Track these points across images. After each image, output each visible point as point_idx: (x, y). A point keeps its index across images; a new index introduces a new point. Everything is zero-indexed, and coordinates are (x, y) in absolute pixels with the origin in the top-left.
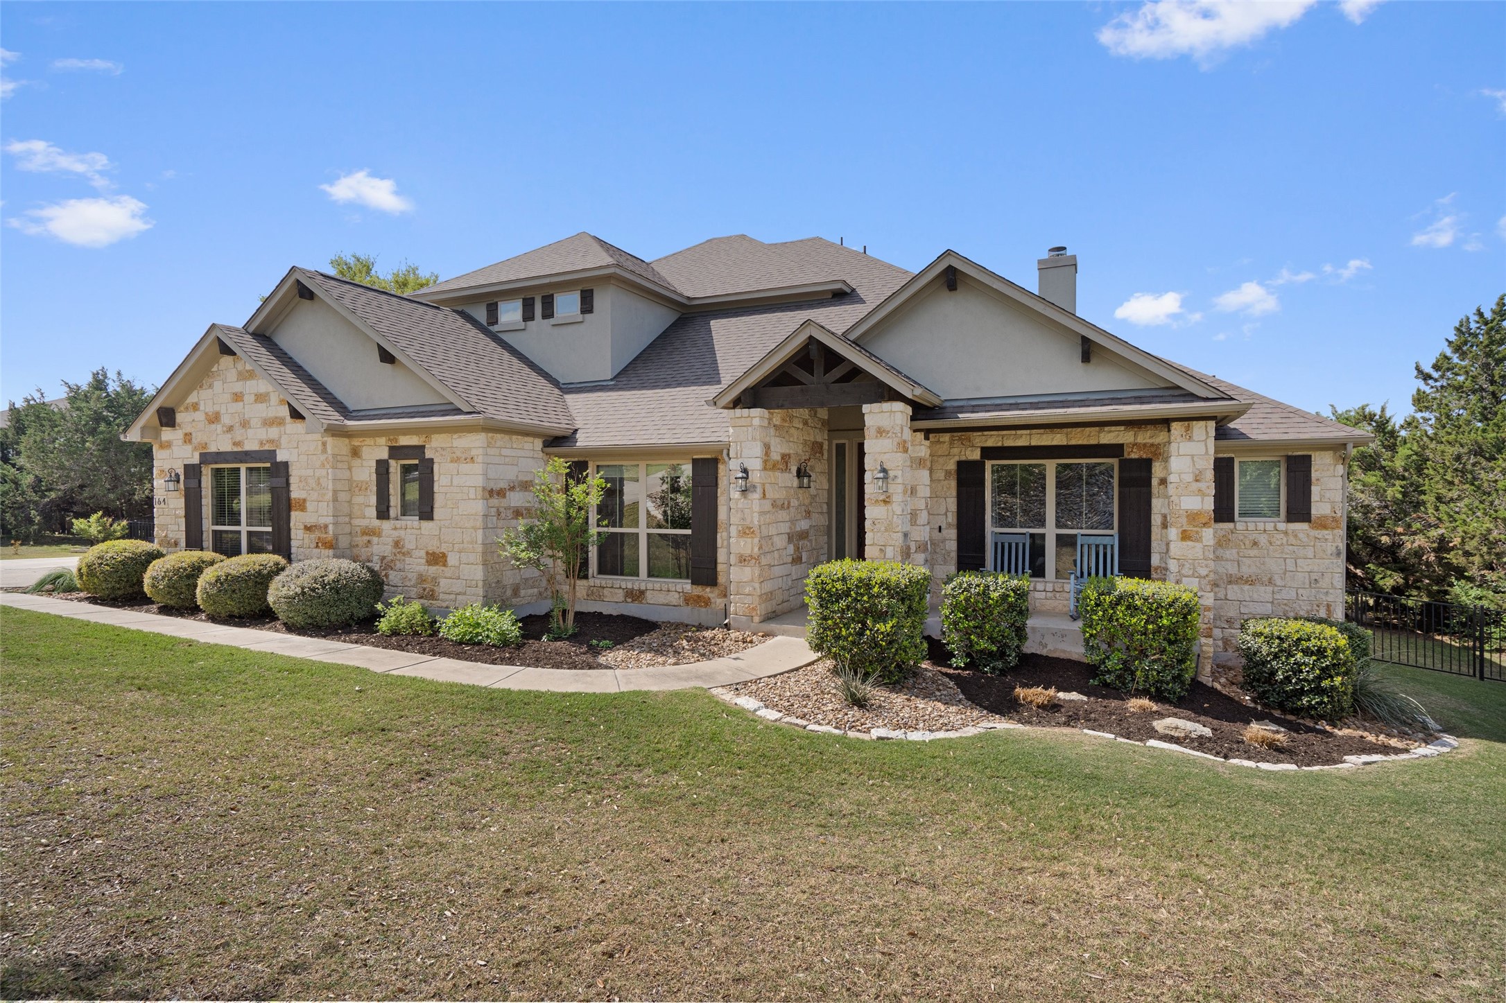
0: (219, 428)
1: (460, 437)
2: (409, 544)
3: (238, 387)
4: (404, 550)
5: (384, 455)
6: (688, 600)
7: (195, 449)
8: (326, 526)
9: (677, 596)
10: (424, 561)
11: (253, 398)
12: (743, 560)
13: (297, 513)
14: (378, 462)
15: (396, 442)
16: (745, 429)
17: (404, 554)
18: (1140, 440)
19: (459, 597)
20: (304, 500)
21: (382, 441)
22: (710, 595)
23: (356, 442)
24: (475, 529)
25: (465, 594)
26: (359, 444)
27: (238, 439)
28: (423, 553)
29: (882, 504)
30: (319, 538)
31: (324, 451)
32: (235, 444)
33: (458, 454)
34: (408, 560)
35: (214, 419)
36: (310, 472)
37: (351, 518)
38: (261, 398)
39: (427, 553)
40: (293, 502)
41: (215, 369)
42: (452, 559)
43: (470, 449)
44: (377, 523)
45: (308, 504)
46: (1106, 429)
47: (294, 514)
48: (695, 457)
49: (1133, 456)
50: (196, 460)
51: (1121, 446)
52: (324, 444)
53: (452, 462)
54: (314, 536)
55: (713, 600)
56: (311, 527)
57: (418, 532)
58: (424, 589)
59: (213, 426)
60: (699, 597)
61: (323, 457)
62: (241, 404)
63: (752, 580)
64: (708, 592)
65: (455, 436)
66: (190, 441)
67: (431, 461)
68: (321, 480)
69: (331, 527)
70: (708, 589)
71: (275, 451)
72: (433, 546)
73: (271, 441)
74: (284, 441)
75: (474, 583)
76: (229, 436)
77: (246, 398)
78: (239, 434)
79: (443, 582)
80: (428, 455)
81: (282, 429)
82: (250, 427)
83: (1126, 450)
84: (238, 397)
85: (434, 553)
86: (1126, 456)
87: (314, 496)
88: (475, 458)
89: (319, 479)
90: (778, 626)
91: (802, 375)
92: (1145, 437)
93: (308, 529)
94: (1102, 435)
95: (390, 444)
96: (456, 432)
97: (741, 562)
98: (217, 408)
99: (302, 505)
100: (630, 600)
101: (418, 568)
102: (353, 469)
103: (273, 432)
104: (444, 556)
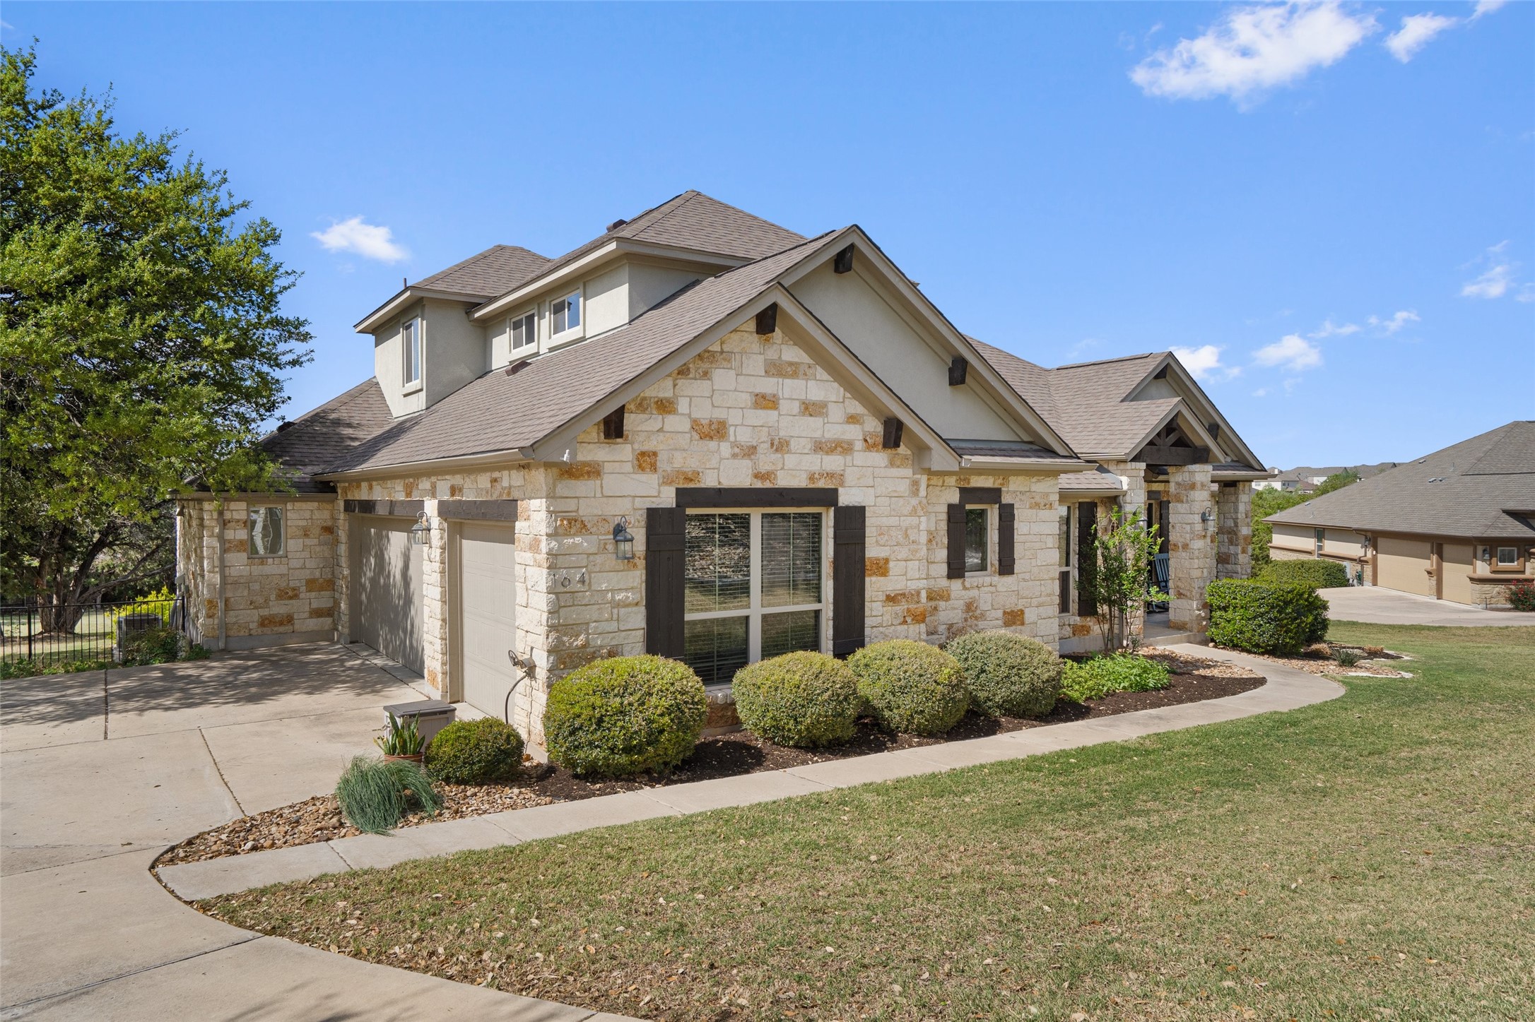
0: (725, 449)
1: (1039, 482)
2: (984, 605)
3: (768, 385)
4: (977, 612)
5: (956, 498)
6: (1076, 631)
7: (667, 481)
8: (917, 594)
9: (1068, 628)
10: (1000, 622)
11: (796, 407)
13: (874, 579)
14: (950, 507)
15: (969, 482)
17: (976, 618)
20: (887, 561)
21: (952, 481)
22: (1090, 624)
27: (764, 468)
28: (1000, 613)
30: (909, 610)
31: (915, 493)
33: (1037, 499)
34: (981, 624)
35: (715, 431)
36: (893, 521)
38: (811, 409)
39: (1005, 613)
40: (867, 563)
42: (1030, 616)
43: (1048, 494)
44: (949, 583)
45: (891, 565)
47: (870, 581)
48: (1080, 500)
50: (667, 499)
52: (915, 484)
53: (1031, 508)
54: (901, 608)
55: (1092, 628)
56: (896, 595)
57: (994, 588)
59: (712, 445)
60: (1083, 627)
61: (914, 501)
62: (776, 413)
64: (1088, 621)
65: (1034, 480)
66: (654, 468)
67: (1011, 506)
68: (910, 532)
69: (925, 594)
70: (1088, 619)
71: (836, 491)
72: (1011, 603)
73: (831, 475)
76: (747, 463)
77: (784, 405)
78: (766, 461)
80: (1006, 499)
81: (849, 458)
82: (789, 452)
84: (766, 402)
85: (1012, 611)
87: (903, 553)
88: (1053, 504)
89: (907, 530)
93: (891, 599)
95: (961, 485)
96: (1034, 477)
98: (719, 414)
99: (882, 568)
101: (995, 632)
103: (833, 463)
104: (1022, 612)
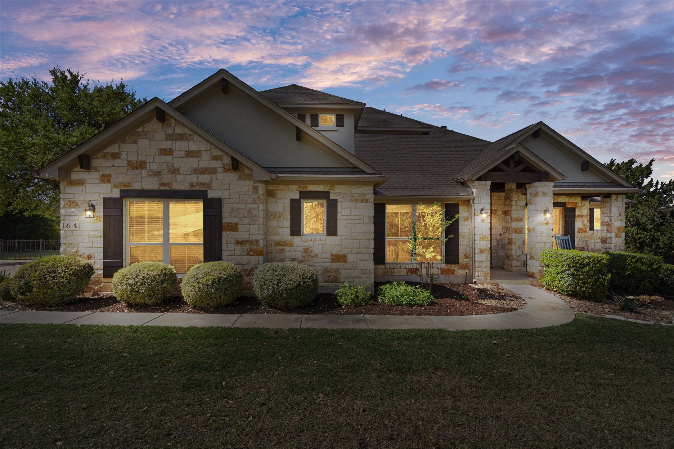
0: (145, 173)
1: (357, 187)
2: (317, 250)
3: (167, 145)
4: (313, 254)
5: (297, 196)
6: (443, 272)
7: (115, 187)
8: (257, 241)
9: (437, 270)
10: (329, 260)
11: (183, 153)
12: (481, 251)
13: (229, 232)
14: (292, 200)
15: (306, 188)
16: (483, 190)
17: (312, 256)
18: (571, 201)
19: (357, 280)
20: (237, 224)
21: (295, 187)
22: (455, 269)
23: (271, 188)
24: (369, 240)
25: (361, 277)
26: (274, 188)
27: (165, 181)
28: (328, 255)
29: (545, 225)
30: (250, 249)
31: (256, 192)
32: (161, 184)
33: (356, 197)
34: (315, 260)
35: (139, 165)
36: (243, 206)
37: (266, 235)
38: (191, 154)
39: (332, 255)
40: (224, 225)
41: (140, 130)
42: (351, 258)
43: (365, 195)
44: (290, 238)
45: (240, 226)
46: (560, 196)
47: (224, 234)
48: (446, 203)
49: (569, 207)
50: (115, 194)
51: (565, 203)
52: (255, 188)
53: (348, 201)
54: (245, 247)
55: (456, 271)
56: (243, 241)
57: (324, 243)
58: (329, 277)
59: (138, 171)
60: (448, 270)
61: (254, 196)
62: (171, 157)
63: (486, 260)
64: (453, 267)
65: (354, 187)
66: (109, 181)
67: (336, 201)
68: (252, 211)
69: (261, 242)
70: (453, 266)
71: (206, 191)
72: (336, 251)
73: (203, 184)
74: (215, 184)
75: (368, 270)
76: (156, 179)
77: (176, 153)
78: (166, 178)
79: (343, 272)
80: (332, 197)
82: (180, 174)
83: (567, 204)
84: (166, 152)
85: (337, 255)
86: (567, 207)
88: (369, 200)
89: (250, 210)
90: (499, 280)
91: (505, 168)
92: (572, 200)
93: (240, 243)
94: (559, 199)
95: (301, 190)
96: (354, 185)
97: (481, 252)
98: (141, 158)
99: (234, 228)
100: (410, 274)
101: (324, 264)
102: (269, 204)
103: (205, 178)
104: (345, 256)
